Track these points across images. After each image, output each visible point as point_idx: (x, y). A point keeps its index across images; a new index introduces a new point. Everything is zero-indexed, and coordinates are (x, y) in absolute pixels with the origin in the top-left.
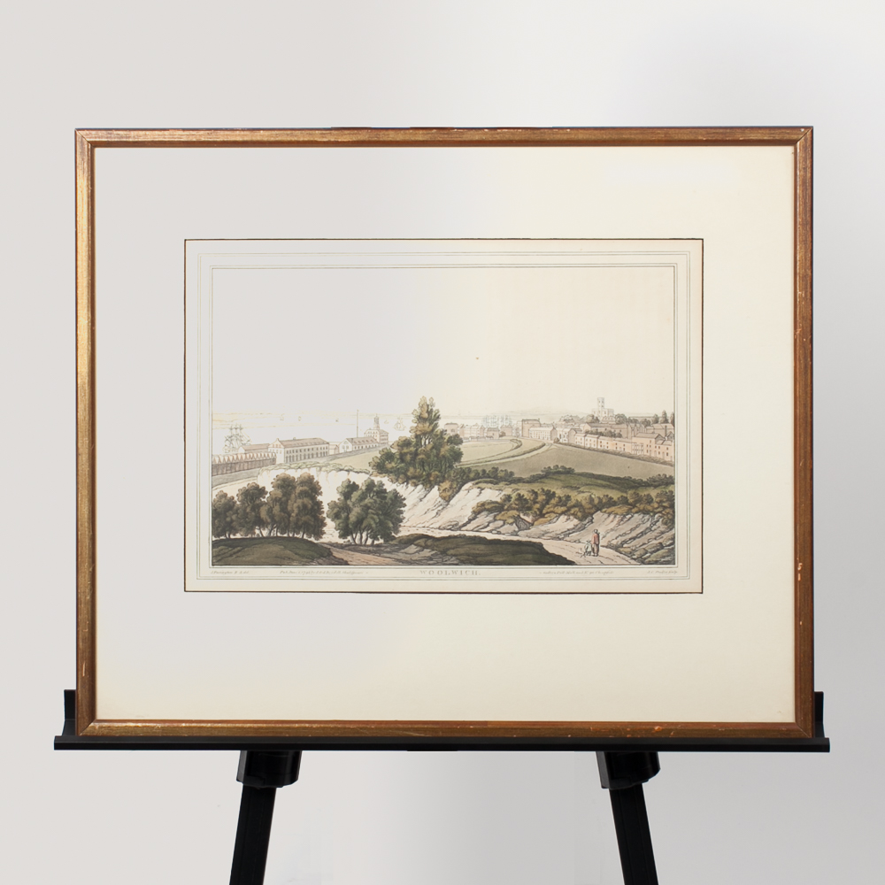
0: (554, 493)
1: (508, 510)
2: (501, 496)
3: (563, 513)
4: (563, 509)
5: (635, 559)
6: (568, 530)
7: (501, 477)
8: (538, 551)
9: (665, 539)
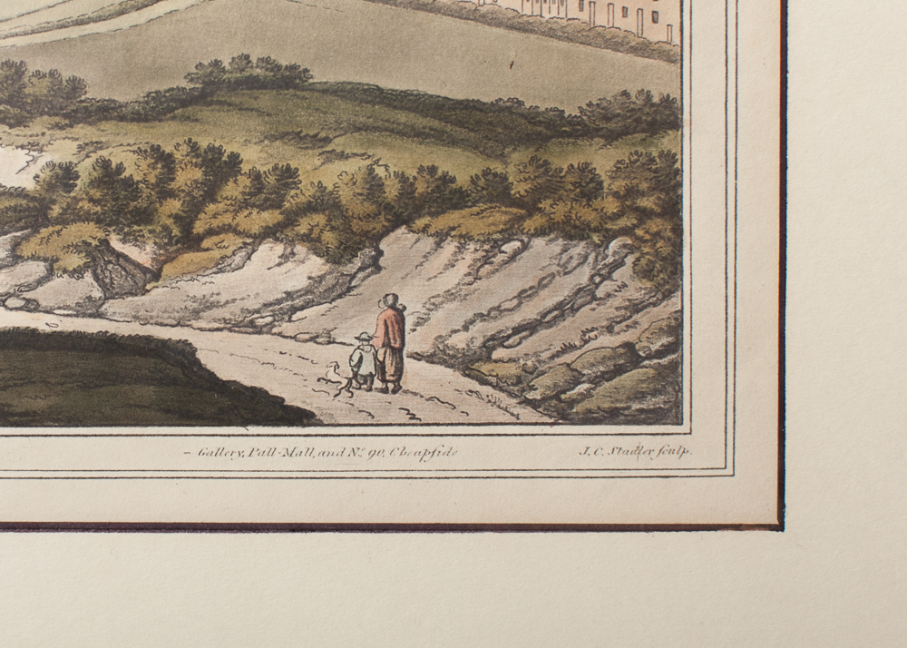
0: (235, 160)
1: (63, 221)
2: (35, 169)
3: (270, 233)
4: (270, 217)
5: (533, 404)
6: (289, 295)
7: (37, 100)
8: (177, 372)
9: (644, 331)
